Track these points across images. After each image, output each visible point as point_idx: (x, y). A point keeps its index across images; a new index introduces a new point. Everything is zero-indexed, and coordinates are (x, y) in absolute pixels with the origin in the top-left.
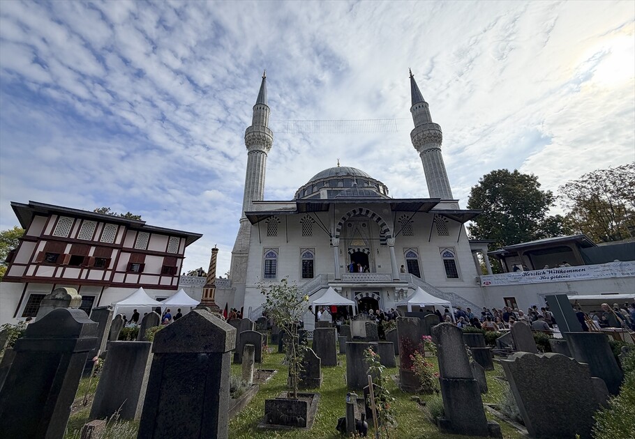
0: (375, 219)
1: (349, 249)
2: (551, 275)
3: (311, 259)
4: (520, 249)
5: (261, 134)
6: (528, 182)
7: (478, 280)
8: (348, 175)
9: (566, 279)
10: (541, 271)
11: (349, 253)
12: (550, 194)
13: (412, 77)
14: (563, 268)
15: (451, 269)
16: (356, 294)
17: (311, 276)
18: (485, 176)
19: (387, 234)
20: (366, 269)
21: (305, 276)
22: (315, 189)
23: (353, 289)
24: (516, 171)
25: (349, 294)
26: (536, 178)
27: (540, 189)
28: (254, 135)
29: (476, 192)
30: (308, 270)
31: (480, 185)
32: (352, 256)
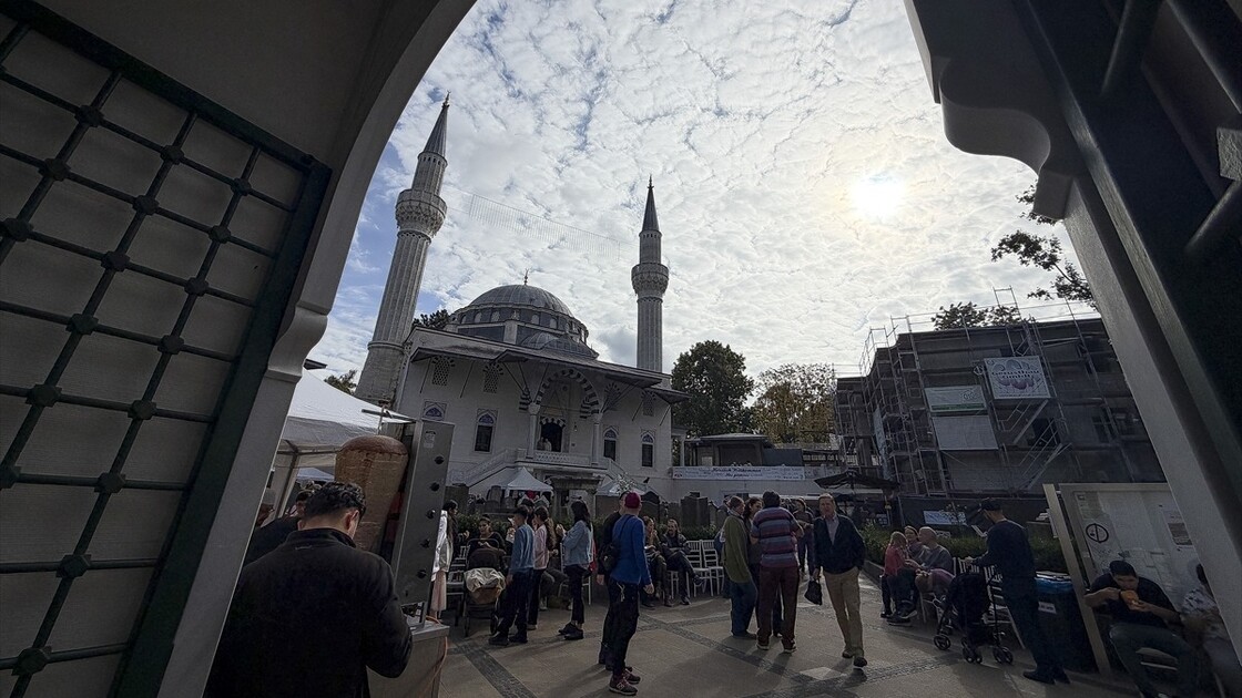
0: (585, 386)
1: (542, 418)
2: (736, 473)
3: (491, 425)
4: (714, 441)
5: (432, 208)
6: (736, 361)
7: (671, 471)
8: (547, 306)
9: (746, 478)
10: (727, 468)
11: (541, 423)
12: (751, 383)
13: (651, 188)
14: (746, 467)
15: (648, 457)
16: (547, 478)
17: (487, 449)
18: (698, 345)
19: (596, 407)
20: (556, 448)
21: (478, 448)
22: (496, 317)
23: (544, 471)
24: (728, 347)
25: (539, 477)
26: (743, 359)
27: (744, 373)
28: (419, 207)
29: (684, 359)
30: (484, 441)
31: (690, 354)
32: (543, 427)
